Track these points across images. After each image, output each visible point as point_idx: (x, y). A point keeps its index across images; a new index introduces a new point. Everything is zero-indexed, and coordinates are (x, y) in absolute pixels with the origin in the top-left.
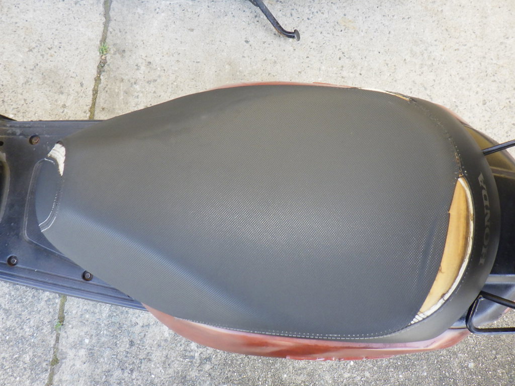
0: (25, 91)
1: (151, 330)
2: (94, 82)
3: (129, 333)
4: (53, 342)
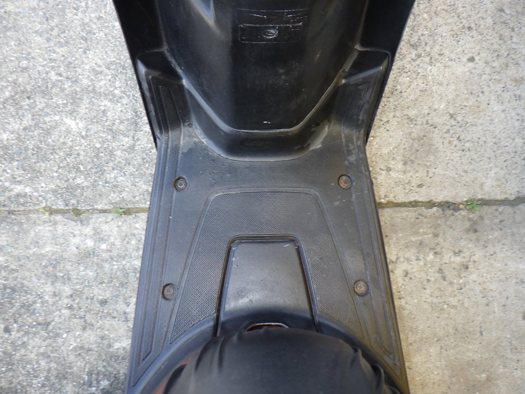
0: (399, 120)
1: (121, 324)
2: (427, 200)
3: (117, 296)
4: (99, 207)
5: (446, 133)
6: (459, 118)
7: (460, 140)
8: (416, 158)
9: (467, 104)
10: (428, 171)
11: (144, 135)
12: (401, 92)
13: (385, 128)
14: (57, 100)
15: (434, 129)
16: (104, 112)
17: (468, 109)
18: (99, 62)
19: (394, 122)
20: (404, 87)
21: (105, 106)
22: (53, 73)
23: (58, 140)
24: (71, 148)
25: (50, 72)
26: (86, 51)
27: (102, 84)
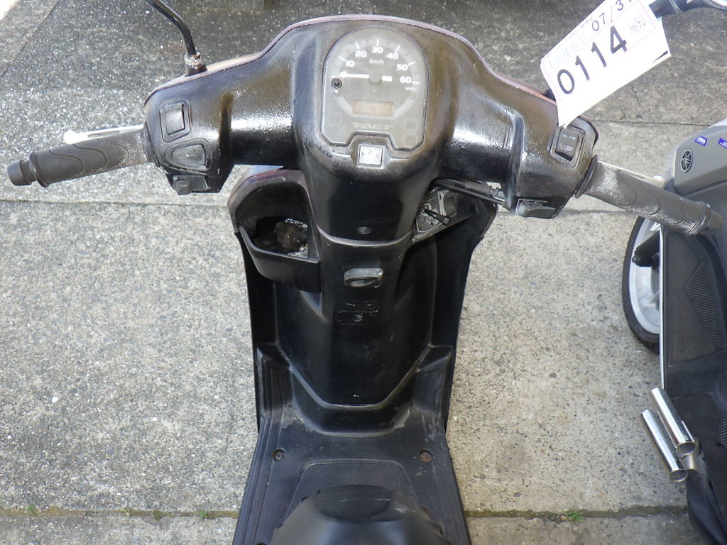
0: (489, 428)
2: (526, 510)
4: (182, 509)
5: (537, 442)
6: (549, 428)
7: (552, 449)
8: (510, 466)
10: (523, 479)
11: (237, 437)
12: (489, 403)
14: (158, 403)
16: (201, 415)
17: (556, 419)
18: (204, 371)
19: (484, 430)
20: (491, 398)
21: (203, 409)
22: (159, 379)
23: (153, 441)
24: (163, 449)
25: (156, 378)
27: (203, 390)
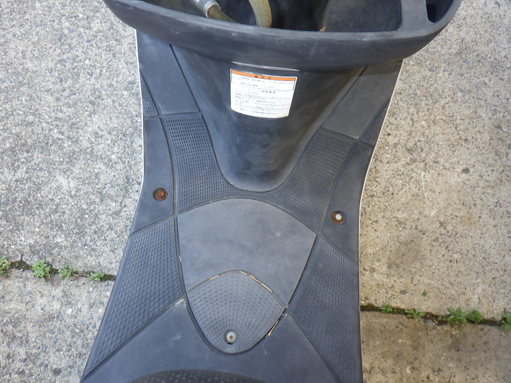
9: (458, 215)
13: (373, 228)
15: (422, 236)
26: (92, 114)
